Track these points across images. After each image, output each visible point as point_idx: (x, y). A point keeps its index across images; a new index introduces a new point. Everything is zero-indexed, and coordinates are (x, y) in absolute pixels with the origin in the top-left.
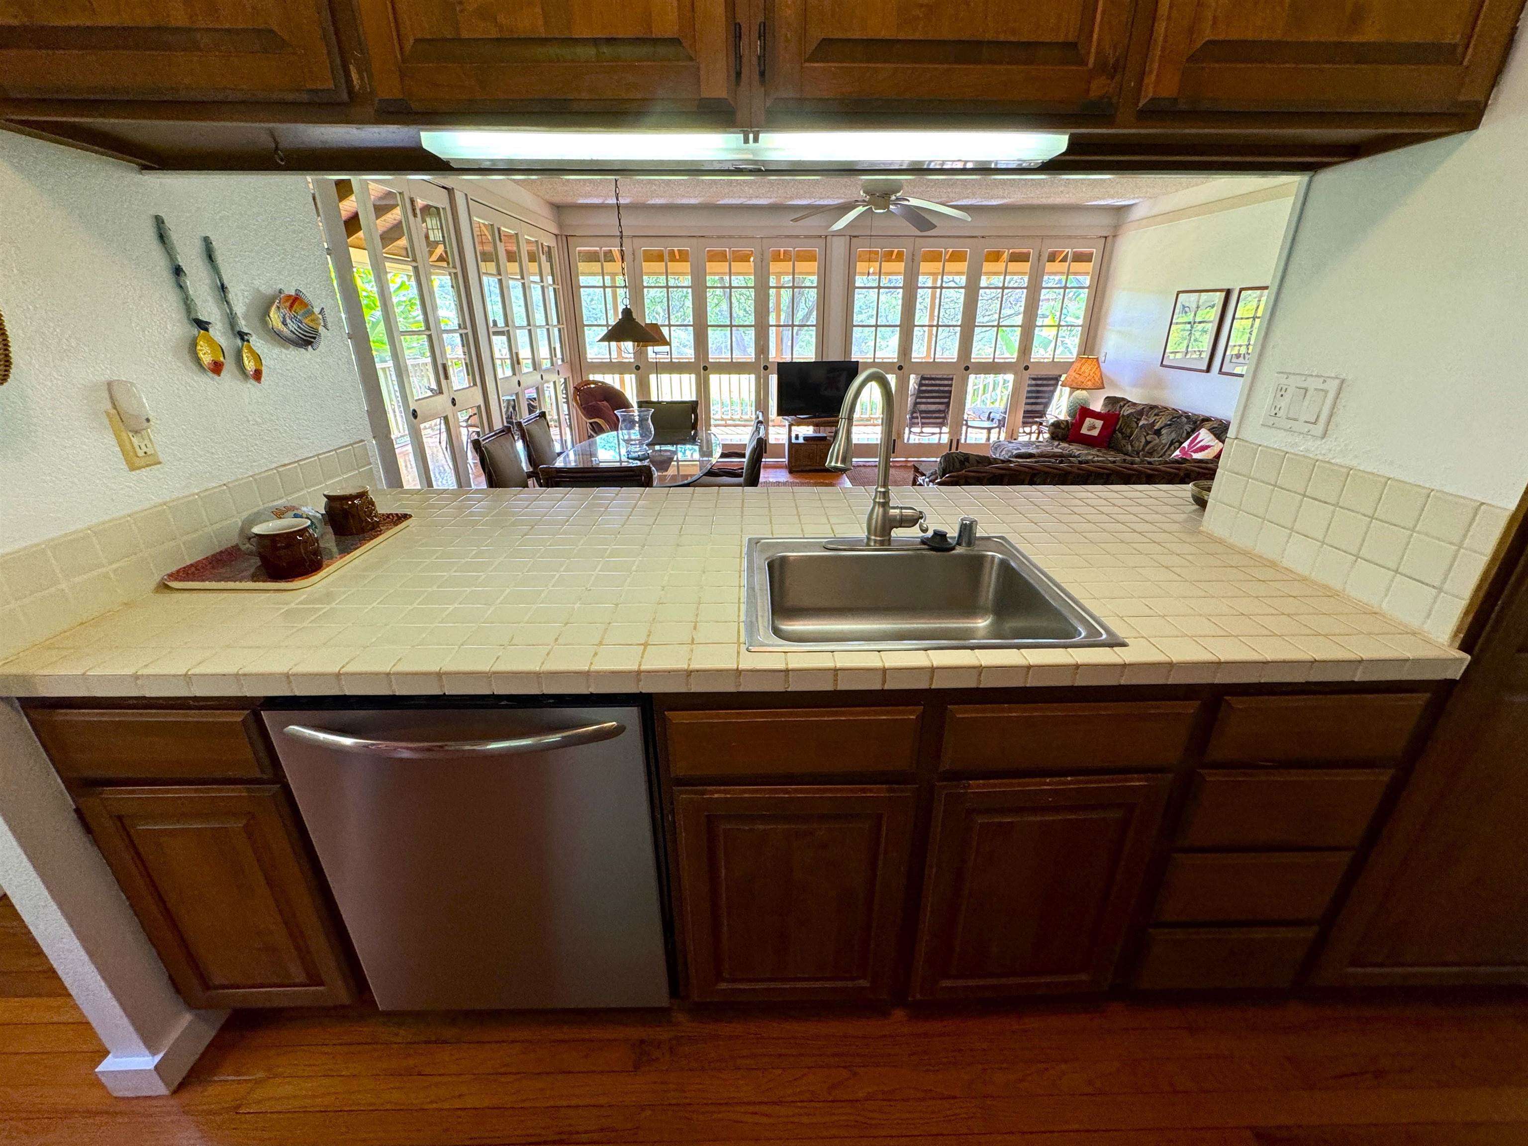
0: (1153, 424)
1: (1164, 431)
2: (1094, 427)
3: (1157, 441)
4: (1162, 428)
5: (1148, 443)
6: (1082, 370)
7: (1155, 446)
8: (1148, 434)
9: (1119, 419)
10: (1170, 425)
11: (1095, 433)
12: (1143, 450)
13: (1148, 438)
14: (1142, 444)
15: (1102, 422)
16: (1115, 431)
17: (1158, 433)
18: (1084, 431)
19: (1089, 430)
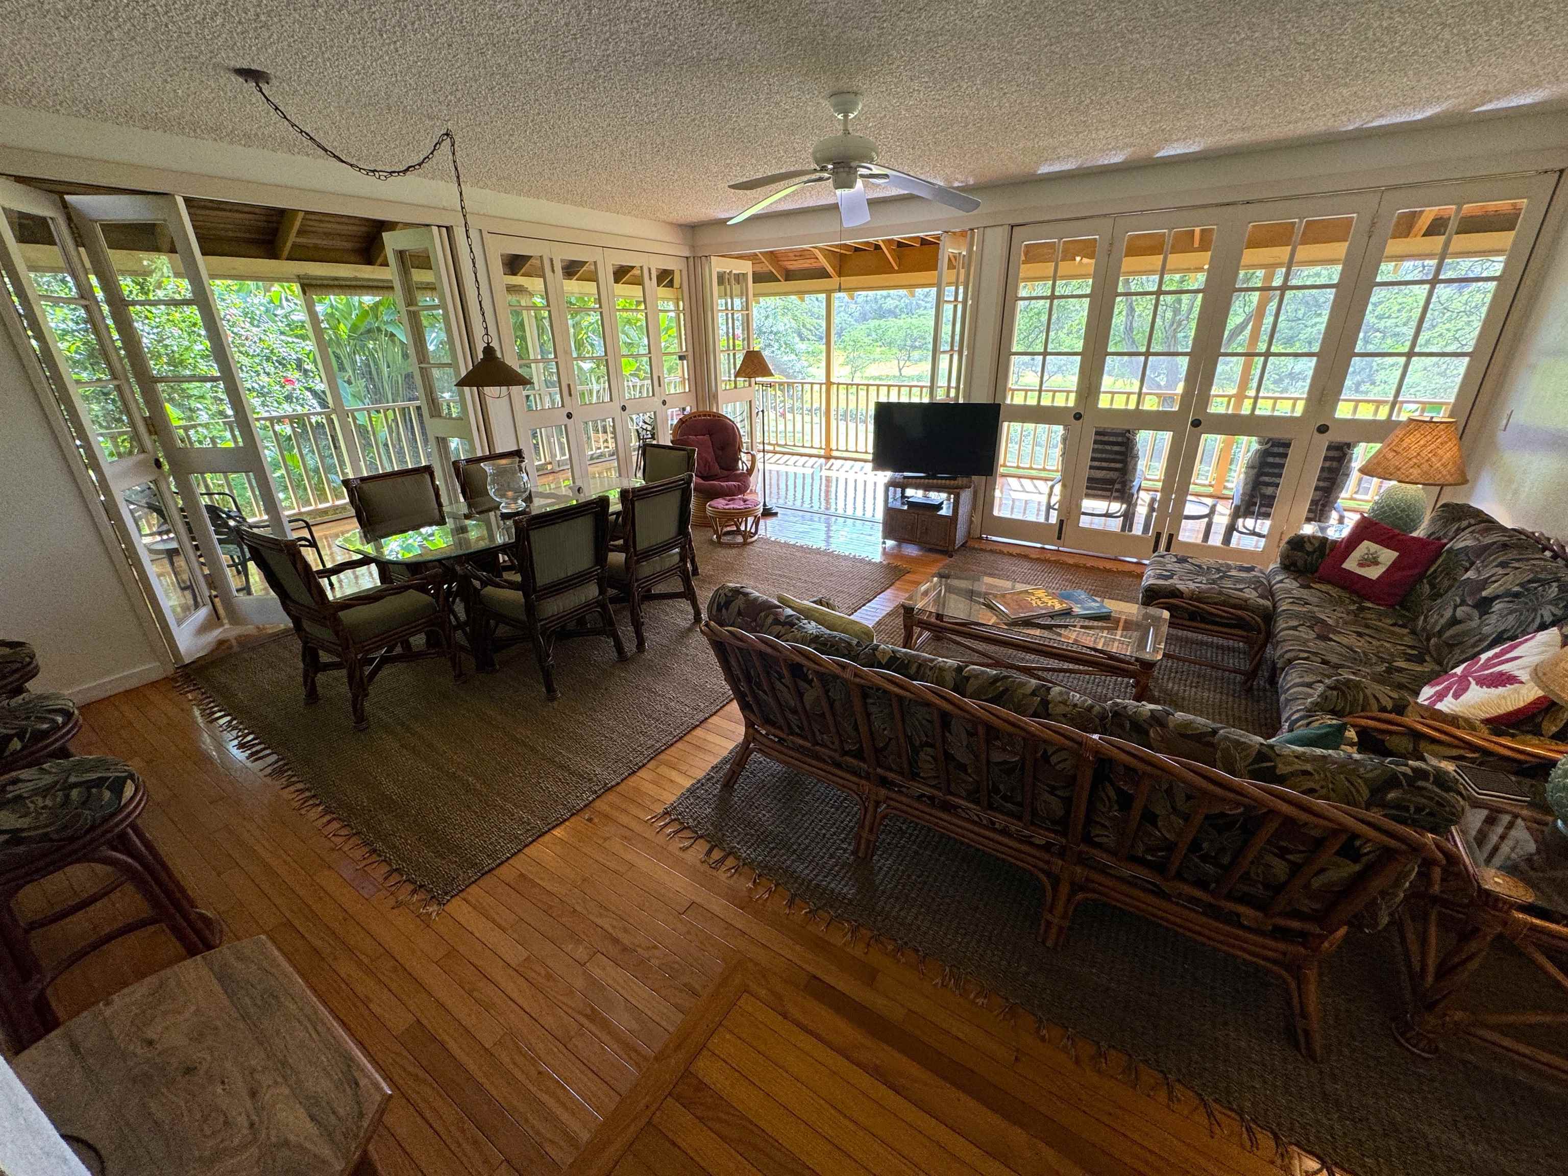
0: (1485, 584)
1: (1497, 606)
2: (1375, 562)
3: (1474, 624)
4: (1497, 597)
5: (1454, 621)
6: (1405, 445)
7: (1464, 633)
8: (1463, 603)
9: (1439, 554)
10: (1517, 595)
11: (1374, 573)
12: (1440, 633)
13: (1460, 612)
14: (1442, 621)
15: (1396, 554)
16: (1422, 576)
17: (1484, 606)
18: (1350, 564)
19: (1361, 565)
